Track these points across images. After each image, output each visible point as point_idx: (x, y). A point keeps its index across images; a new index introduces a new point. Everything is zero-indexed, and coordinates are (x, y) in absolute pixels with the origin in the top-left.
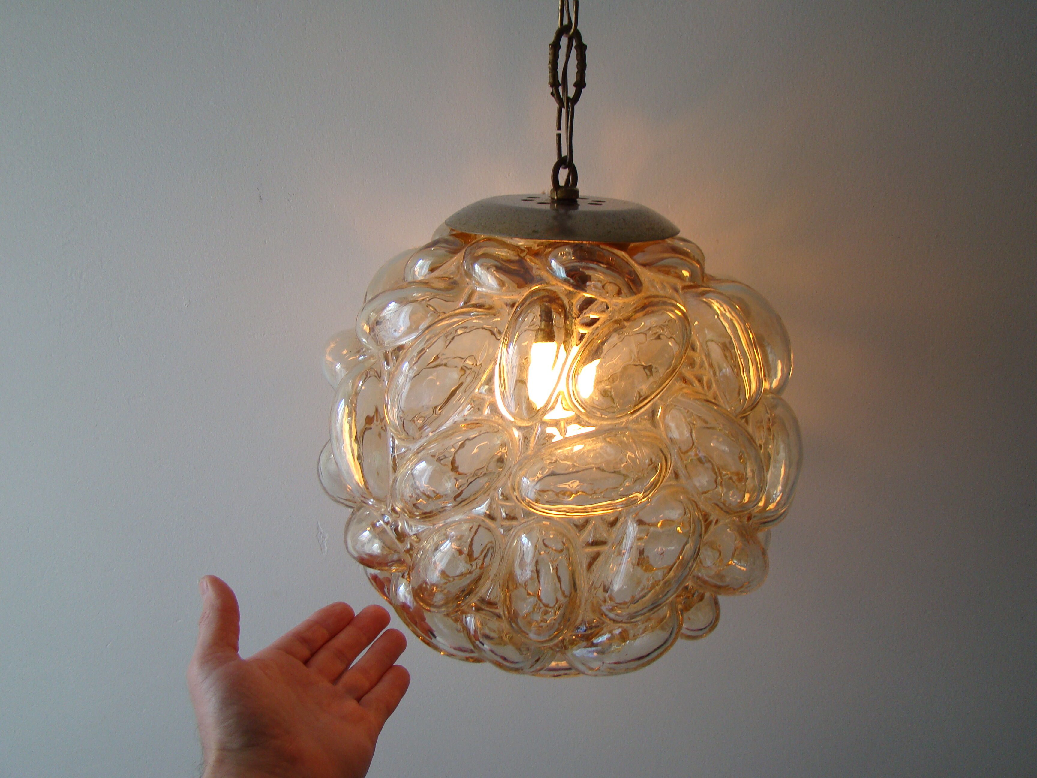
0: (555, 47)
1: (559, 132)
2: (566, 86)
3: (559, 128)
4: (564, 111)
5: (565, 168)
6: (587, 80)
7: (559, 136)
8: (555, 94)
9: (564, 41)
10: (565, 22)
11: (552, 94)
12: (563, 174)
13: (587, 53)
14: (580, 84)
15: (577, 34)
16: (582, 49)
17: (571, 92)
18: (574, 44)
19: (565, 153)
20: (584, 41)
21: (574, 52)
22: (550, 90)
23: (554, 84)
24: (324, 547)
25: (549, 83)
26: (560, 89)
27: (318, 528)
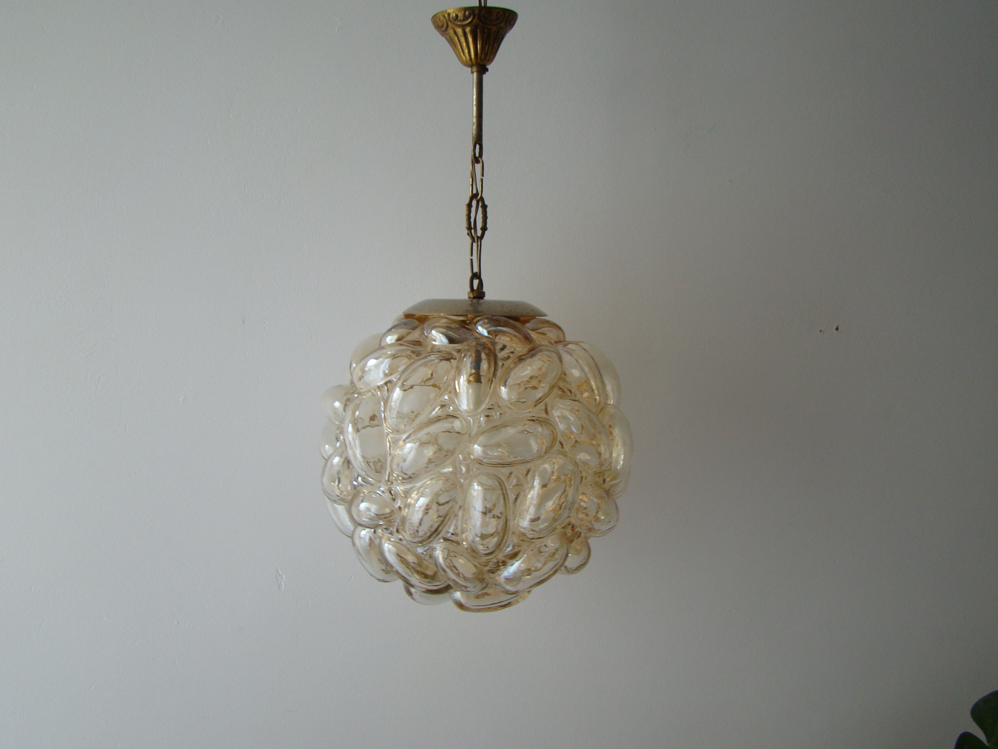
0: (469, 206)
1: (471, 258)
2: (476, 230)
3: (472, 255)
4: (475, 245)
5: (476, 279)
6: (488, 226)
7: (472, 260)
8: (470, 234)
9: (474, 203)
10: (475, 192)
11: (468, 234)
12: (476, 282)
13: (488, 209)
14: (484, 229)
15: (482, 199)
16: (485, 207)
17: (479, 233)
18: (480, 204)
19: (476, 270)
20: (486, 203)
21: (480, 209)
22: (467, 232)
23: (469, 228)
24: (282, 586)
25: (466, 227)
26: (473, 231)
27: (277, 571)
